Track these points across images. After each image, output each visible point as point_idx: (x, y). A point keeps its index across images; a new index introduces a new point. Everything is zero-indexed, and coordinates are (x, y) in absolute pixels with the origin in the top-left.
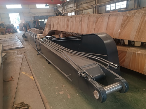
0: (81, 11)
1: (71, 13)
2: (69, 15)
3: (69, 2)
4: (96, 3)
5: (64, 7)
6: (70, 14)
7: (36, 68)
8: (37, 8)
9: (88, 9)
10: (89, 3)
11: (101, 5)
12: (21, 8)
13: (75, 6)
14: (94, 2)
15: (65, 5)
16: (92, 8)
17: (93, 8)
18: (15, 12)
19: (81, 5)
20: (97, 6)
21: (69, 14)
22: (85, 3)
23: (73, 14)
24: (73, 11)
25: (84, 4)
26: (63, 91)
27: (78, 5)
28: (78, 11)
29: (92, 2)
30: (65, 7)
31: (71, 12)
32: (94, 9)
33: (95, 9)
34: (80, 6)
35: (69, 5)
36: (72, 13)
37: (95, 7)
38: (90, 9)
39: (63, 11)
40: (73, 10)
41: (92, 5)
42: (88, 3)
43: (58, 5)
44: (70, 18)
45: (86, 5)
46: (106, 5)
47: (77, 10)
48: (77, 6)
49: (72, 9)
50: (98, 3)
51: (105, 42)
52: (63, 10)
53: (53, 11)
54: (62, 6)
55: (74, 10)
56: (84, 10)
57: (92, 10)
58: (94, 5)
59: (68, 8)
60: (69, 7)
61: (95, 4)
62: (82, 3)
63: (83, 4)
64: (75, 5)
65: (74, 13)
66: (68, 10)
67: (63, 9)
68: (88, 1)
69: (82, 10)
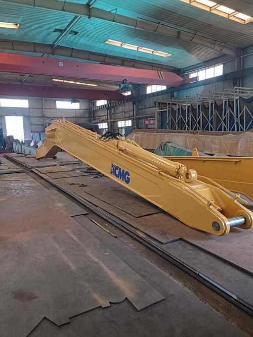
1: (123, 122)
2: (120, 126)
5: (111, 109)
6: (121, 124)
8: (57, 108)
12: (28, 107)
13: (133, 111)
15: (113, 107)
18: (15, 114)
19: (145, 108)
21: (119, 123)
23: (129, 123)
25: (150, 108)
27: (139, 109)
28: (140, 119)
30: (113, 109)
31: (125, 119)
34: (144, 110)
35: (120, 106)
36: (127, 122)
39: (109, 116)
40: (129, 117)
47: (136, 118)
52: (108, 115)
53: (87, 116)
54: (108, 108)
55: (132, 116)
59: (118, 111)
60: (121, 110)
62: (148, 106)
64: (135, 109)
65: (130, 121)
66: (119, 115)
67: (108, 113)
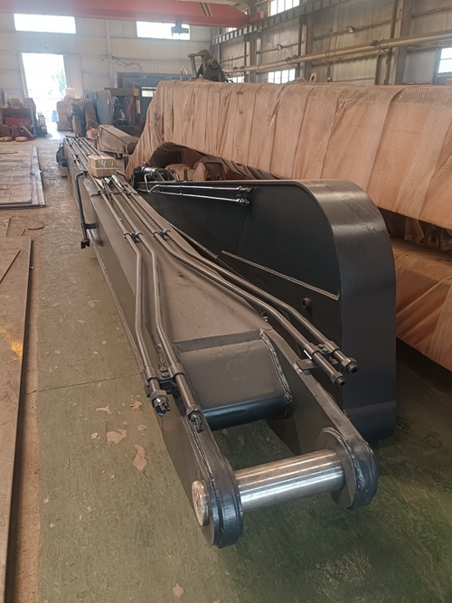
0: (324, 65)
1: (278, 73)
2: (270, 81)
3: (277, 21)
4: (397, 35)
5: (255, 42)
6: (275, 78)
7: (55, 305)
8: (139, 35)
9: (355, 59)
10: (365, 32)
11: (415, 45)
12: (74, 32)
13: (300, 43)
14: (389, 27)
15: (260, 35)
16: (373, 57)
17: (380, 57)
19: (328, 36)
20: (400, 47)
21: (271, 75)
22: (347, 32)
23: (289, 75)
24: (289, 63)
25: (342, 33)
26: (126, 427)
27: (315, 39)
28: (313, 66)
29: (379, 29)
30: (259, 41)
31: (278, 67)
32: (384, 61)
33: (389, 62)
34: (325, 40)
35: (274, 32)
36: (285, 73)
37: (390, 54)
38: (364, 62)
39: (248, 58)
40: (289, 59)
41: (375, 43)
42: (361, 34)
43: (230, 29)
44: (234, 96)
45: (348, 40)
46: (440, 48)
47: (306, 62)
48: (311, 40)
49: (288, 53)
50: (404, 34)
51: (338, 229)
52: (246, 56)
54: (247, 38)
55: (295, 57)
56: (338, 62)
57: (372, 63)
58: (384, 41)
59: (269, 46)
60: (276, 44)
61: (389, 38)
62: (335, 30)
63: (336, 34)
64: (303, 38)
65: (293, 72)
66: (271, 56)
67: (248, 53)
68: (361, 24)
69: (331, 63)
